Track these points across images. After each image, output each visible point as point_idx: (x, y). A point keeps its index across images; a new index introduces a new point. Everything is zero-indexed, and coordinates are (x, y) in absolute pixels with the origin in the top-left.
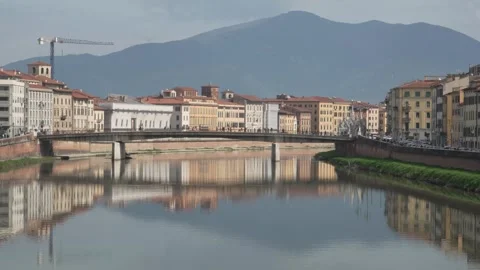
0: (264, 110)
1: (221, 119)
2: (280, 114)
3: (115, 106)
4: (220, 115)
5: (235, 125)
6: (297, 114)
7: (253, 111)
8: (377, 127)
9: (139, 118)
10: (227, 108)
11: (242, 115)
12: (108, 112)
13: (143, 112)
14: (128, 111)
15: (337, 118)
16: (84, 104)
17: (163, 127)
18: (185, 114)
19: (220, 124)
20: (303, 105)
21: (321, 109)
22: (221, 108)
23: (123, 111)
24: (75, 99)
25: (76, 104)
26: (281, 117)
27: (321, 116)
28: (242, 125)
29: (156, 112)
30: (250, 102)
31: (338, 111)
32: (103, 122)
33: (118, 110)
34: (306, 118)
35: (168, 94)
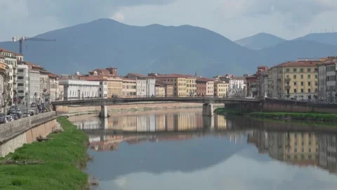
0: (147, 83)
1: (124, 90)
2: (156, 86)
3: (70, 82)
4: (124, 87)
5: (131, 93)
6: (165, 86)
7: (141, 84)
8: (213, 94)
9: (82, 89)
10: (127, 82)
11: (135, 87)
12: (66, 86)
13: (84, 85)
14: (77, 85)
15: (189, 88)
16: (55, 81)
17: (94, 96)
18: (105, 87)
19: (124, 93)
20: (167, 79)
21: (179, 82)
22: (124, 82)
23: (74, 85)
24: (50, 77)
25: (51, 81)
26: (157, 88)
27: (179, 87)
28: (135, 94)
29: (91, 86)
30: (139, 78)
31: (189, 83)
32: (63, 93)
33: (71, 85)
34: (170, 88)
35: (92, 73)
